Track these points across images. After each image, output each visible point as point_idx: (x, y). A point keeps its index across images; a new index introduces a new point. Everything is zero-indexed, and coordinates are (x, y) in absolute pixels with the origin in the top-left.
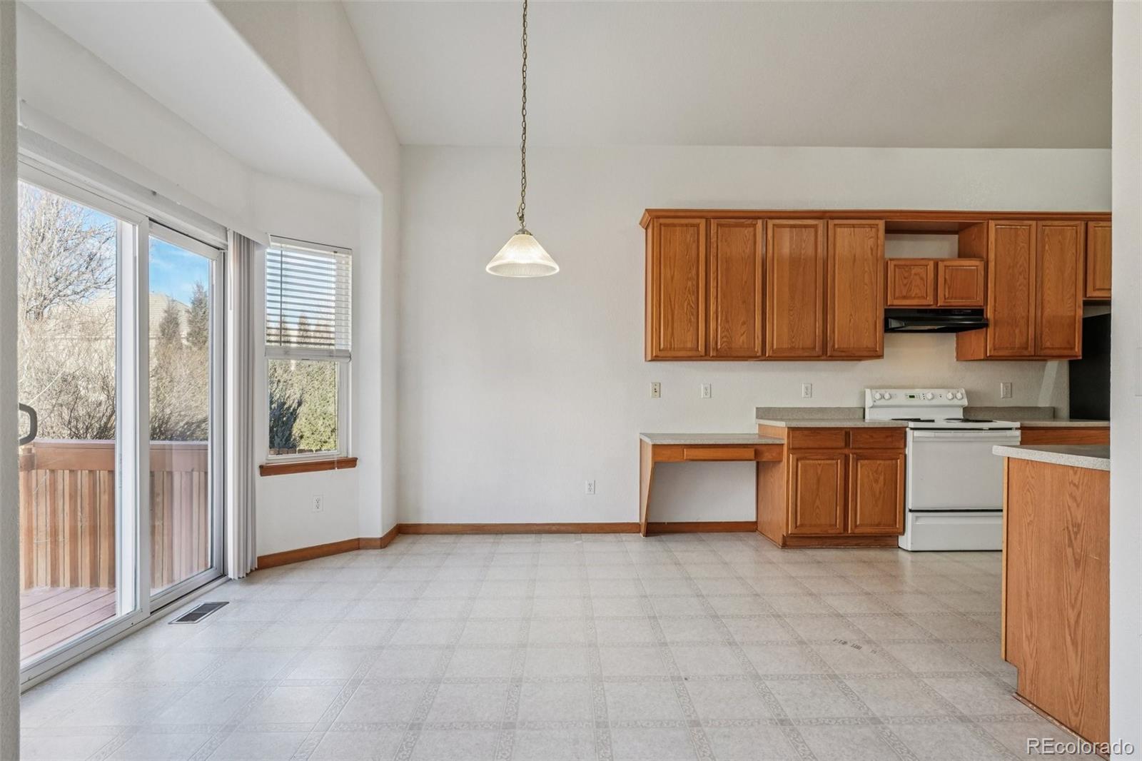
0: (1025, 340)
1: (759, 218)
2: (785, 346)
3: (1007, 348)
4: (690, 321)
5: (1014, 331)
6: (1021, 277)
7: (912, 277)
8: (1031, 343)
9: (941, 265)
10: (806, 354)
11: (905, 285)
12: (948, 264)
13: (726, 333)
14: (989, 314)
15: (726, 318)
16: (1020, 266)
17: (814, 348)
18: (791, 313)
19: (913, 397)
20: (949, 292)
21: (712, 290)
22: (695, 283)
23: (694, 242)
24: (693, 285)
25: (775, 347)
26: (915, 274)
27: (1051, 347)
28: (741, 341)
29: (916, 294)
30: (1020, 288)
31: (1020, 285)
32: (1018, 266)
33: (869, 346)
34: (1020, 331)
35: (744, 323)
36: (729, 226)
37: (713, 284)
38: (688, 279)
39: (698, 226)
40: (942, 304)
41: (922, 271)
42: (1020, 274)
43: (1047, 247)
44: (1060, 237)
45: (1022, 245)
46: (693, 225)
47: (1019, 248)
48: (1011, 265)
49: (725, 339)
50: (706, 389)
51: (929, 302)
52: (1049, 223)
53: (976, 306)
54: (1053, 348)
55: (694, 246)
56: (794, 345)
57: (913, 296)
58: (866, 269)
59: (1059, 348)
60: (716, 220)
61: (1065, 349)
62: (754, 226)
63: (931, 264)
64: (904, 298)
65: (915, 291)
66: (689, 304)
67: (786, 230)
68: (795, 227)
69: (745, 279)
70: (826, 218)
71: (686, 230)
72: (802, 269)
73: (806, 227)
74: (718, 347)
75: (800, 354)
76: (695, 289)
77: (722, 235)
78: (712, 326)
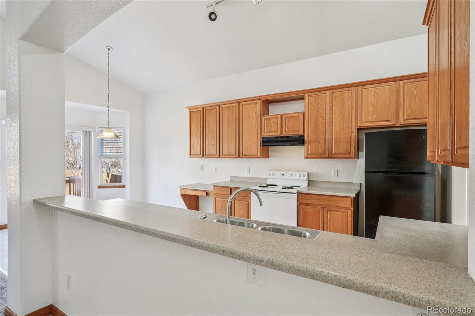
0: (323, 150)
1: (218, 105)
3: (314, 154)
4: (198, 145)
5: (318, 146)
6: (321, 119)
7: (271, 123)
8: (327, 152)
9: (284, 117)
10: (233, 157)
11: (269, 127)
12: (287, 116)
14: (306, 138)
15: (208, 144)
16: (321, 114)
17: (236, 154)
18: (228, 140)
19: (283, 175)
20: (287, 129)
22: (199, 131)
23: (199, 116)
25: (224, 153)
26: (273, 122)
27: (337, 153)
28: (213, 152)
29: (273, 130)
30: (321, 124)
31: (321, 123)
32: (320, 114)
33: (255, 153)
34: (321, 145)
35: (213, 145)
36: (209, 109)
37: (205, 131)
40: (284, 134)
41: (275, 120)
42: (321, 117)
43: (334, 103)
44: (342, 97)
45: (321, 103)
46: (199, 111)
47: (320, 105)
48: (316, 114)
49: (208, 151)
50: (215, 168)
51: (278, 134)
52: (335, 91)
53: (299, 134)
54: (338, 154)
55: (199, 118)
56: (229, 153)
57: (272, 131)
58: (254, 121)
59: (343, 154)
61: (345, 154)
63: (279, 117)
64: (269, 132)
65: (273, 129)
66: (198, 138)
67: (226, 109)
68: (229, 107)
69: (213, 129)
70: (239, 102)
71: (197, 113)
72: (231, 123)
73: (232, 107)
74: (206, 154)
75: (231, 156)
76: (199, 133)
77: (207, 113)
78: (205, 146)
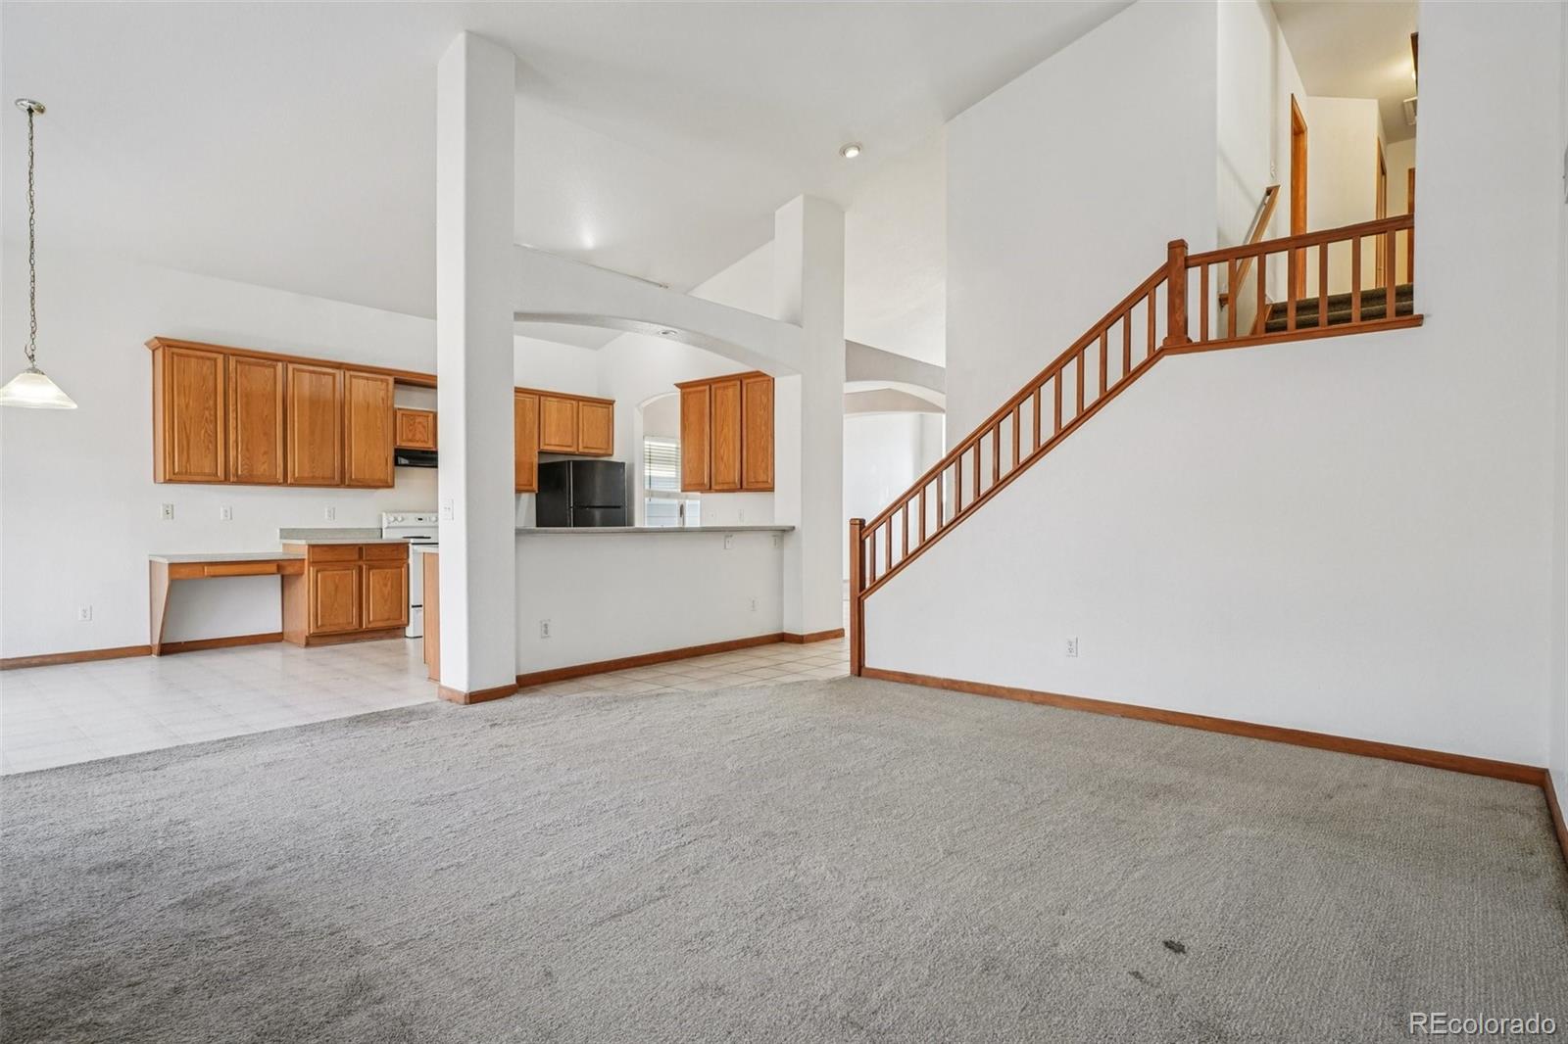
1: (279, 361)
2: (307, 475)
7: (416, 425)
10: (326, 483)
11: (411, 430)
13: (246, 461)
15: (247, 448)
17: (334, 477)
18: (311, 445)
19: (421, 519)
21: (232, 422)
22: (212, 413)
23: (210, 374)
24: (210, 415)
26: (419, 423)
28: (262, 470)
29: (420, 438)
33: (382, 478)
35: (265, 453)
36: (250, 364)
37: (232, 415)
38: (205, 408)
39: (215, 360)
41: (424, 420)
46: (209, 359)
49: (246, 467)
50: (226, 511)
51: (429, 445)
55: (212, 378)
56: (315, 473)
57: (417, 439)
58: (378, 413)
59: (524, 485)
60: (235, 357)
61: (527, 485)
62: (275, 366)
64: (407, 441)
65: (419, 436)
66: (206, 432)
68: (314, 372)
69: (265, 414)
70: (341, 368)
73: (324, 374)
74: (240, 473)
75: (321, 482)
76: (213, 418)
77: (241, 371)
78: (232, 453)
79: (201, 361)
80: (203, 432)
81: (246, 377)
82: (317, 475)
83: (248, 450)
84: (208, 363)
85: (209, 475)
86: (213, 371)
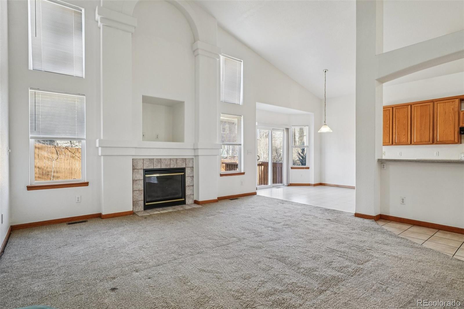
1: (409, 105)
2: (419, 141)
4: (387, 135)
10: (426, 143)
13: (398, 138)
15: (398, 134)
17: (430, 141)
18: (421, 131)
21: (394, 127)
22: (389, 125)
23: (388, 114)
24: (388, 126)
25: (415, 141)
28: (403, 140)
35: (404, 135)
36: (400, 108)
37: (394, 125)
38: (387, 124)
39: (390, 110)
46: (388, 110)
49: (398, 140)
50: (399, 153)
55: (389, 115)
58: (450, 115)
60: (395, 108)
62: (408, 107)
66: (387, 131)
67: (419, 107)
68: (422, 106)
69: (404, 123)
70: (433, 101)
71: (387, 111)
72: (424, 118)
73: (426, 105)
74: (396, 142)
75: (424, 143)
76: (389, 127)
77: (397, 111)
78: (394, 136)
79: (386, 111)
80: (386, 131)
81: (398, 112)
82: (423, 140)
83: (399, 134)
84: (388, 111)
85: (387, 143)
86: (389, 113)
